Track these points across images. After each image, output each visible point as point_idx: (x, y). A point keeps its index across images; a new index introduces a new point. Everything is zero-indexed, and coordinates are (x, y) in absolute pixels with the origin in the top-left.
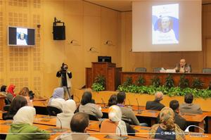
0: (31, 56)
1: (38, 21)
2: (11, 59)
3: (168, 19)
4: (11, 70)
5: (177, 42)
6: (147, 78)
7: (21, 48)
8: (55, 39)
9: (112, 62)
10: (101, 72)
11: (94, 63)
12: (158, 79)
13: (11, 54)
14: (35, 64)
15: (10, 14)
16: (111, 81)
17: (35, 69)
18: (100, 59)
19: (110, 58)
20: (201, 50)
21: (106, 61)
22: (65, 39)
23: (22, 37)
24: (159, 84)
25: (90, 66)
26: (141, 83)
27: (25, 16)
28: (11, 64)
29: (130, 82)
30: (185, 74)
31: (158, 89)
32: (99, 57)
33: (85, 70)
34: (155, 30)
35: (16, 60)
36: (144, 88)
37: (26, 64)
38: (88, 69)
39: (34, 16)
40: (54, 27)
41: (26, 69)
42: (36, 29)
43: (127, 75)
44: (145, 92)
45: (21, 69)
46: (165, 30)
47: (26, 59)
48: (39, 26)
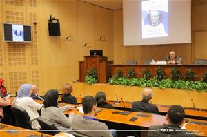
0: (28, 52)
1: (35, 19)
2: (10, 55)
3: (158, 14)
4: (10, 64)
5: (167, 35)
6: (138, 71)
7: (18, 44)
8: (50, 35)
9: (104, 55)
10: (93, 65)
11: (86, 57)
12: (149, 72)
13: (9, 50)
14: (32, 59)
15: (7, 12)
16: (103, 74)
17: (33, 64)
18: (92, 53)
19: (101, 51)
20: (190, 42)
21: (97, 54)
22: (59, 35)
24: (150, 76)
25: (82, 59)
26: (132, 76)
27: (22, 14)
28: (10, 60)
29: (121, 75)
30: (177, 66)
31: (148, 81)
32: (90, 51)
33: (78, 64)
34: (145, 24)
35: (15, 55)
36: (135, 81)
37: (24, 59)
38: (81, 63)
39: (31, 14)
40: (49, 24)
41: (25, 64)
42: (33, 26)
43: (118, 68)
44: (136, 85)
45: (20, 64)
46: (155, 23)
47: (24, 55)
48: (35, 24)
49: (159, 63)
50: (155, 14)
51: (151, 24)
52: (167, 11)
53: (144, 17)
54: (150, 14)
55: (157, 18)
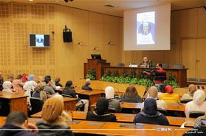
0: (47, 54)
1: (53, 29)
2: (34, 57)
3: (147, 24)
4: (34, 64)
7: (40, 49)
8: (65, 41)
9: (102, 58)
11: (89, 60)
13: (34, 53)
14: (50, 60)
15: (33, 25)
17: (51, 63)
18: (93, 56)
19: (100, 55)
20: (170, 49)
21: (97, 58)
22: (71, 41)
23: (40, 40)
27: (44, 25)
28: (34, 60)
33: (83, 65)
35: (37, 57)
37: (44, 60)
38: (85, 64)
39: (50, 25)
40: (64, 33)
41: (45, 64)
42: (51, 35)
45: (41, 64)
47: (44, 57)
48: (53, 33)
49: (133, 66)
50: (146, 24)
51: (143, 33)
52: (154, 23)
53: (138, 27)
54: (142, 25)
55: (147, 28)
